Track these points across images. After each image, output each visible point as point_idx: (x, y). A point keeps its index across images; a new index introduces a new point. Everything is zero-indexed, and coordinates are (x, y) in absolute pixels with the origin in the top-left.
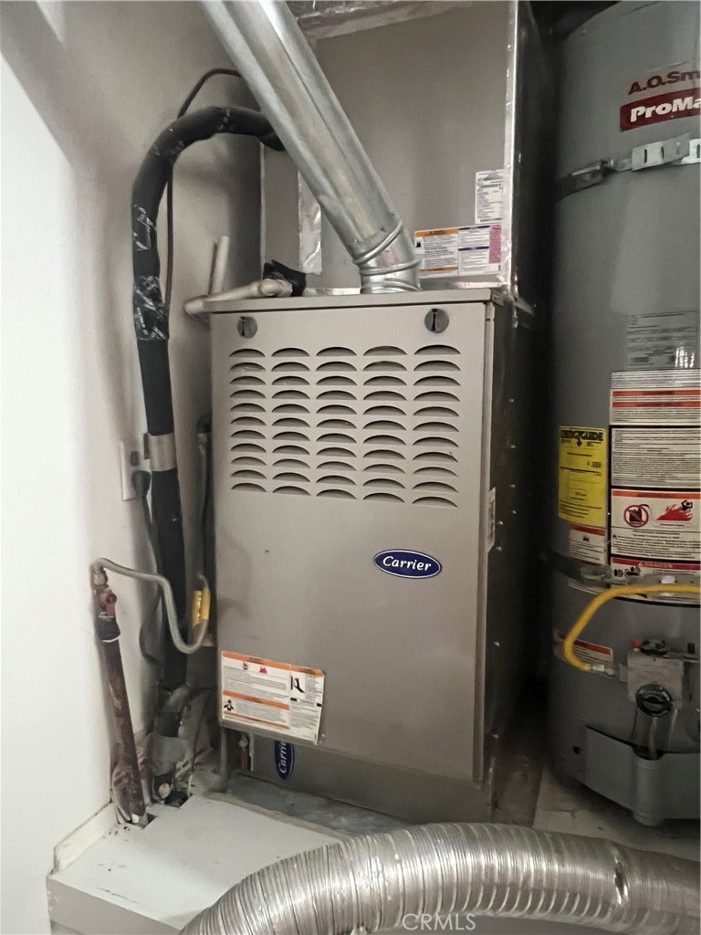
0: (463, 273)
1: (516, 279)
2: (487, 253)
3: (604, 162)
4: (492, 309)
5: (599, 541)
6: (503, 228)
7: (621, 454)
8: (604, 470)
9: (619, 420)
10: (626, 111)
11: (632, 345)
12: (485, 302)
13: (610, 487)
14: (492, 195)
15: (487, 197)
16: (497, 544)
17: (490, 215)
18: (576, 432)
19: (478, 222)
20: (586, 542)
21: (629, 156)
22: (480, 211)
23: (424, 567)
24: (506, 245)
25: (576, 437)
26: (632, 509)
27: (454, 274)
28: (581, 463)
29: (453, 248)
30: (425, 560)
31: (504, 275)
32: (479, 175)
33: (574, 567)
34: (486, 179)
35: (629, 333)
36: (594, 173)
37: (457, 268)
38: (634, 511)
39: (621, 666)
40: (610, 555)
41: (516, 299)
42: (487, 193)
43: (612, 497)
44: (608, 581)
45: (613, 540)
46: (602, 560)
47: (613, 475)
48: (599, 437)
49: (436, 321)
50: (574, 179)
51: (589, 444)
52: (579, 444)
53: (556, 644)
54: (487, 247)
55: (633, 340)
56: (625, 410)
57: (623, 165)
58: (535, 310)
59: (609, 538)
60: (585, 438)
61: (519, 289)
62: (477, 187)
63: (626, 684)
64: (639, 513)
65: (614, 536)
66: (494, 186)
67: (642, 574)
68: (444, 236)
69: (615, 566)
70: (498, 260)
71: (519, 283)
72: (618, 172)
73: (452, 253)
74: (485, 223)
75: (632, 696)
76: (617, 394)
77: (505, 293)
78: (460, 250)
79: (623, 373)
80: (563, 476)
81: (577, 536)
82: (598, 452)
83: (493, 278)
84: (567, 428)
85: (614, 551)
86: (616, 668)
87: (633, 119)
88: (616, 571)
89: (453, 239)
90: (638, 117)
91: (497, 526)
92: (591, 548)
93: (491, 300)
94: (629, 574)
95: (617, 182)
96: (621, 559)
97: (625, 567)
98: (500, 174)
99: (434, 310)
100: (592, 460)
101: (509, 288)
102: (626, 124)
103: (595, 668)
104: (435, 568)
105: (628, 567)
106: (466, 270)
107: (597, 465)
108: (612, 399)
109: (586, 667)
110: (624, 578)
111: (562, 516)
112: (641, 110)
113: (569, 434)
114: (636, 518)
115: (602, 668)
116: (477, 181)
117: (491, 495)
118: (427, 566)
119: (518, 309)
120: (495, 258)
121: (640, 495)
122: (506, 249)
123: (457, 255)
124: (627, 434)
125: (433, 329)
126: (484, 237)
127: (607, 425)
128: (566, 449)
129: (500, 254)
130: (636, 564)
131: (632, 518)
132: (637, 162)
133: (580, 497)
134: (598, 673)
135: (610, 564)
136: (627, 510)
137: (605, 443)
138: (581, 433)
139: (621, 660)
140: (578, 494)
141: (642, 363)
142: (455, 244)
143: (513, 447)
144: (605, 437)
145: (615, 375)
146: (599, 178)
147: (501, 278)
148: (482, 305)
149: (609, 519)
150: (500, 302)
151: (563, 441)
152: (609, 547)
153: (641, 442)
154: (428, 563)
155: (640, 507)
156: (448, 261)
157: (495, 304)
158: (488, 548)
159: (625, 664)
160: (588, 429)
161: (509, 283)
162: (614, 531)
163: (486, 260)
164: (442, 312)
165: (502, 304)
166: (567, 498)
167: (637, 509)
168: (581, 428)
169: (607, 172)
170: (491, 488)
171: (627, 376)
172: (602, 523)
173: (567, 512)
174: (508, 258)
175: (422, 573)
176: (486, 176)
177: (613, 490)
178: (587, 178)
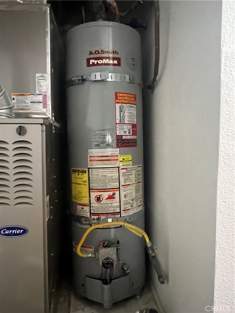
0: (32, 111)
1: (53, 114)
2: (42, 104)
3: (82, 77)
4: (44, 127)
5: (87, 209)
6: (47, 95)
7: (92, 177)
8: (87, 183)
9: (91, 166)
10: (88, 60)
11: (94, 140)
12: (41, 124)
13: (90, 189)
14: (43, 83)
15: (41, 83)
16: (50, 216)
17: (42, 90)
18: (77, 170)
19: (37, 92)
20: (83, 209)
21: (90, 76)
22: (38, 88)
23: (20, 232)
24: (49, 102)
25: (77, 172)
26: (97, 196)
27: (28, 111)
28: (79, 181)
29: (28, 101)
30: (21, 229)
31: (49, 113)
32: (37, 75)
33: (79, 219)
34: (40, 77)
35: (94, 136)
36: (79, 80)
37: (30, 109)
38: (98, 197)
39: (97, 253)
40: (91, 213)
41: (54, 122)
42: (41, 82)
43: (91, 193)
44: (90, 223)
45: (92, 208)
46: (88, 215)
47: (91, 185)
48: (85, 172)
49: (21, 131)
50: (72, 81)
51: (82, 174)
52: (79, 174)
53: (74, 247)
54: (42, 102)
55: (94, 138)
56: (93, 162)
57: (88, 79)
58: (61, 125)
59: (90, 207)
60: (80, 172)
61: (55, 118)
62: (37, 79)
63: (99, 259)
64: (99, 198)
65: (92, 207)
66: (43, 80)
67: (102, 219)
68: (24, 96)
69: (93, 217)
70: (46, 107)
71: (54, 116)
72: (87, 81)
73: (28, 103)
74: (40, 93)
75: (101, 263)
76: (90, 157)
77: (49, 120)
78: (31, 102)
79: (92, 150)
80: (74, 186)
81: (79, 207)
82: (85, 177)
83: (44, 114)
84: (74, 169)
85: (92, 212)
86: (95, 254)
87: (91, 63)
88: (93, 219)
89: (28, 98)
90: (92, 63)
91: (50, 209)
92: (84, 211)
93: (44, 123)
94: (97, 219)
95: (87, 84)
96: (94, 214)
97: (96, 217)
98: (45, 76)
99: (20, 127)
100: (83, 180)
101: (51, 118)
102: (89, 65)
103: (88, 256)
104: (25, 231)
105: (97, 217)
106: (34, 110)
107: (85, 182)
108: (89, 159)
109: (85, 256)
110: (96, 221)
111: (74, 200)
112: (93, 61)
113: (75, 171)
114: (98, 199)
115: (90, 255)
116: (36, 77)
117: (47, 198)
118: (21, 231)
119: (55, 126)
120: (45, 106)
121: (99, 192)
122: (49, 104)
123: (30, 104)
124: (94, 170)
125: (20, 134)
126: (40, 98)
127: (88, 168)
128: (74, 176)
129: (47, 105)
130: (100, 216)
131: (97, 200)
132: (93, 78)
133: (80, 193)
134: (89, 257)
135: (91, 216)
136: (96, 197)
137: (87, 174)
138: (79, 170)
139: (97, 251)
140: (79, 192)
141: (98, 146)
142: (28, 100)
143: (55, 177)
144: (87, 172)
145: (89, 150)
146: (81, 82)
147: (48, 114)
148: (40, 125)
149: (90, 200)
150: (47, 124)
151: (73, 174)
152: (90, 210)
153: (99, 173)
154: (22, 230)
155: (100, 195)
156: (27, 106)
157: (45, 125)
158: (47, 220)
159: (98, 252)
160: (81, 169)
161: (50, 116)
162: (92, 205)
163: (42, 107)
164: (23, 127)
165: (48, 125)
166: (76, 193)
167: (99, 196)
168: (79, 169)
169: (83, 80)
170: (47, 196)
171: (93, 150)
172: (88, 202)
173: (76, 199)
174: (50, 107)
175: (20, 234)
176: (40, 76)
177: (91, 190)
178: (77, 81)
